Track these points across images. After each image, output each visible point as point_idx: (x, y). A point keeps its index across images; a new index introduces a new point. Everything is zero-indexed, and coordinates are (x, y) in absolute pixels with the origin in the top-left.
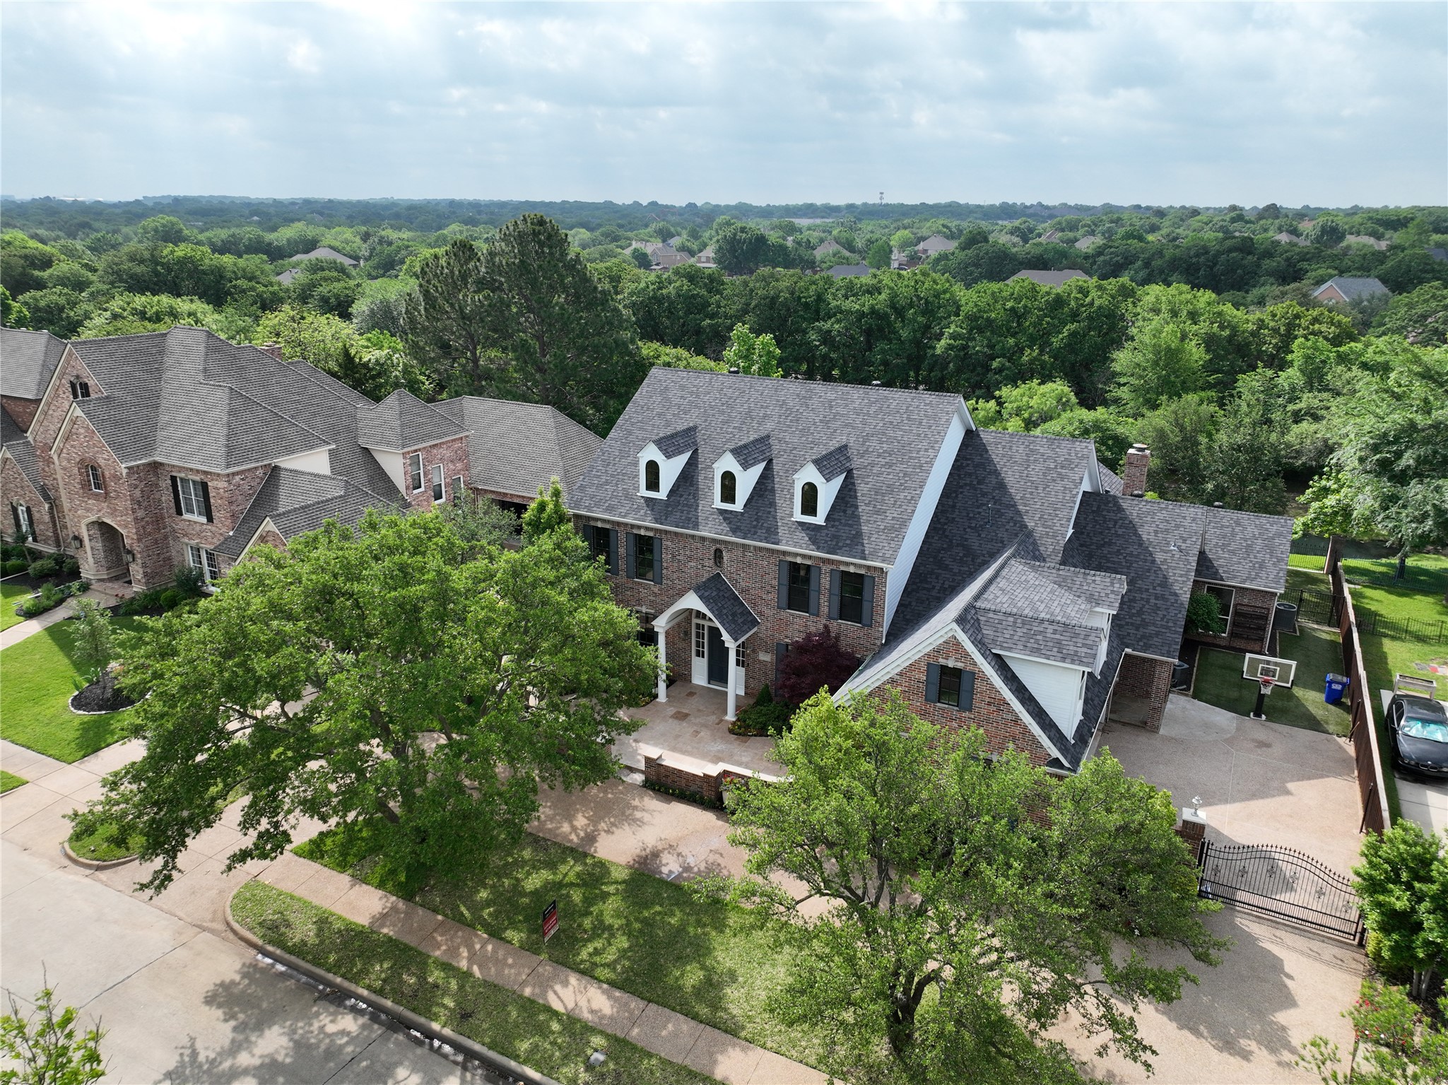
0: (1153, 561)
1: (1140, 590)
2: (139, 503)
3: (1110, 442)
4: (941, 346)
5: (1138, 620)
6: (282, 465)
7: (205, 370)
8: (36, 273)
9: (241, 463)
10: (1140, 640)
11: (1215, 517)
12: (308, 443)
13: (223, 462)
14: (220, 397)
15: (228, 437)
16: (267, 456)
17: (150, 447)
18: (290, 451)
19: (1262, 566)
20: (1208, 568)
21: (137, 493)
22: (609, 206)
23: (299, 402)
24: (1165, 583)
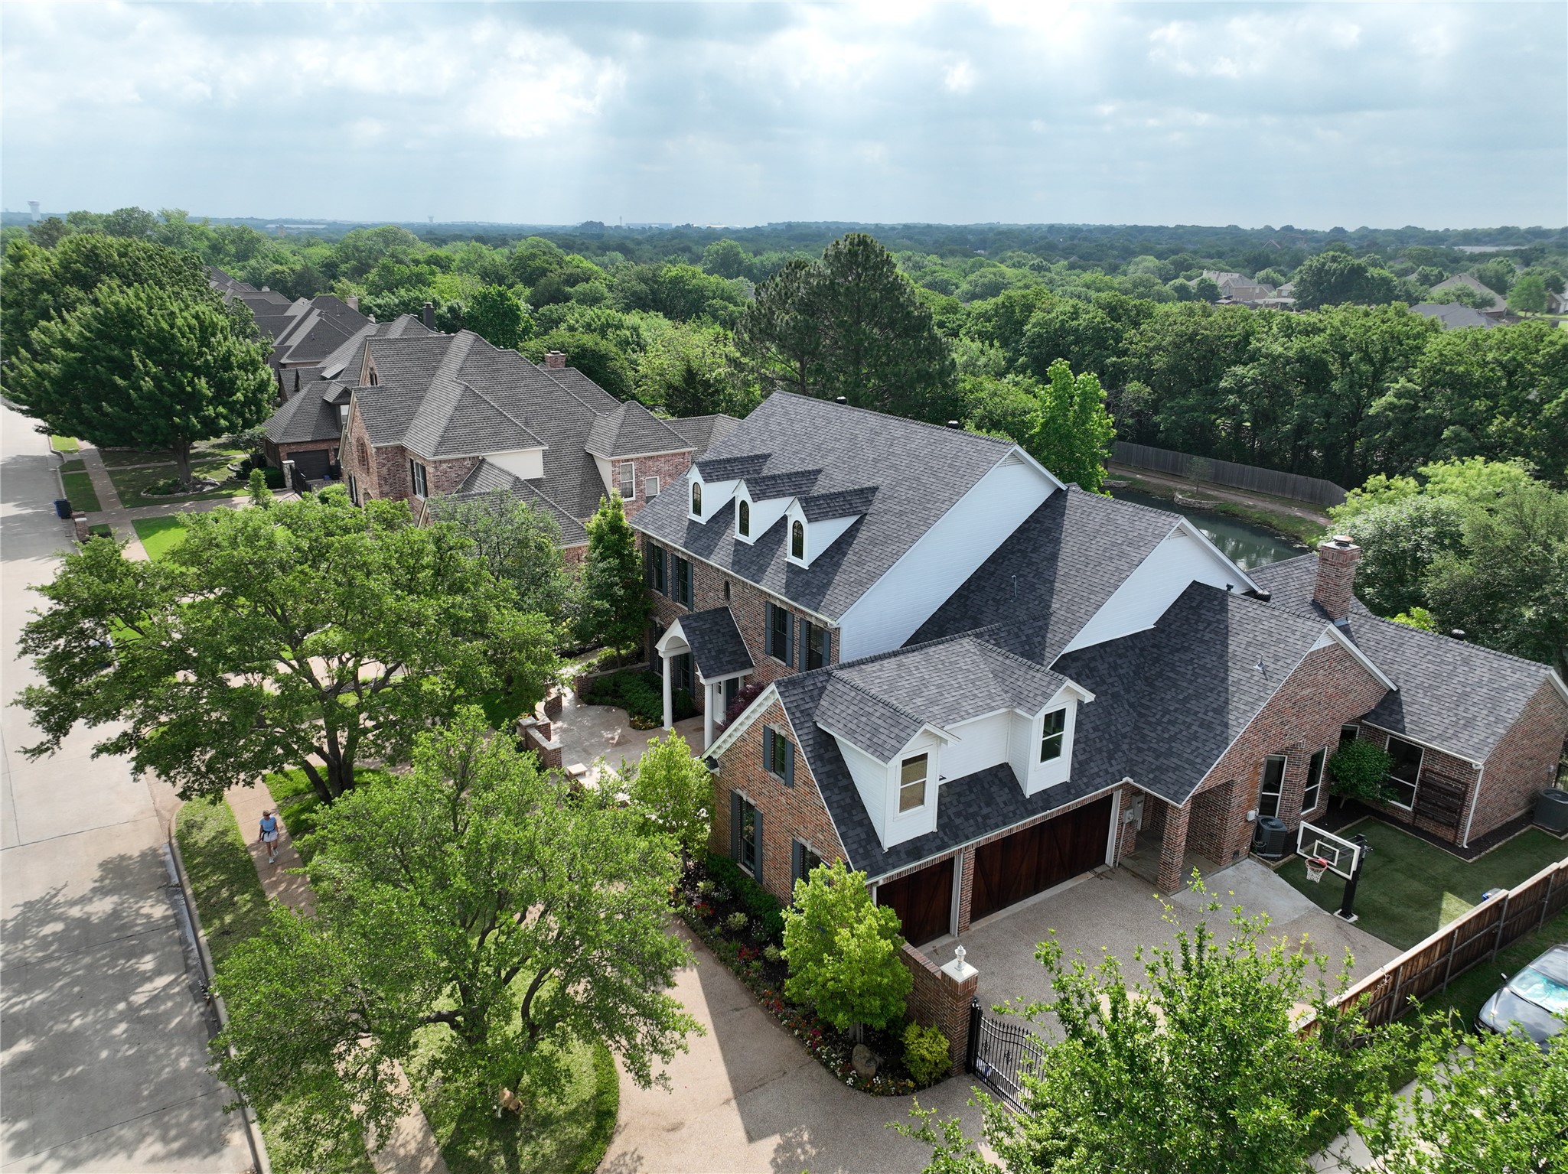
0: (1224, 680)
1: (1188, 711)
2: (385, 480)
3: (1447, 542)
4: (1377, 405)
5: (1164, 747)
6: (489, 459)
7: (461, 369)
8: (568, 289)
9: (449, 453)
10: (1153, 771)
11: (1438, 648)
12: (522, 441)
13: (432, 449)
14: (458, 391)
15: (447, 428)
16: (477, 448)
17: (401, 432)
18: (500, 447)
19: (1469, 723)
20: (1392, 712)
21: (385, 471)
22: (1233, 231)
23: (540, 405)
24: (1222, 710)
